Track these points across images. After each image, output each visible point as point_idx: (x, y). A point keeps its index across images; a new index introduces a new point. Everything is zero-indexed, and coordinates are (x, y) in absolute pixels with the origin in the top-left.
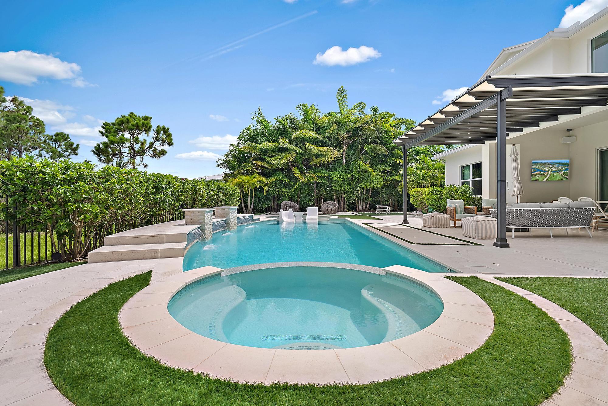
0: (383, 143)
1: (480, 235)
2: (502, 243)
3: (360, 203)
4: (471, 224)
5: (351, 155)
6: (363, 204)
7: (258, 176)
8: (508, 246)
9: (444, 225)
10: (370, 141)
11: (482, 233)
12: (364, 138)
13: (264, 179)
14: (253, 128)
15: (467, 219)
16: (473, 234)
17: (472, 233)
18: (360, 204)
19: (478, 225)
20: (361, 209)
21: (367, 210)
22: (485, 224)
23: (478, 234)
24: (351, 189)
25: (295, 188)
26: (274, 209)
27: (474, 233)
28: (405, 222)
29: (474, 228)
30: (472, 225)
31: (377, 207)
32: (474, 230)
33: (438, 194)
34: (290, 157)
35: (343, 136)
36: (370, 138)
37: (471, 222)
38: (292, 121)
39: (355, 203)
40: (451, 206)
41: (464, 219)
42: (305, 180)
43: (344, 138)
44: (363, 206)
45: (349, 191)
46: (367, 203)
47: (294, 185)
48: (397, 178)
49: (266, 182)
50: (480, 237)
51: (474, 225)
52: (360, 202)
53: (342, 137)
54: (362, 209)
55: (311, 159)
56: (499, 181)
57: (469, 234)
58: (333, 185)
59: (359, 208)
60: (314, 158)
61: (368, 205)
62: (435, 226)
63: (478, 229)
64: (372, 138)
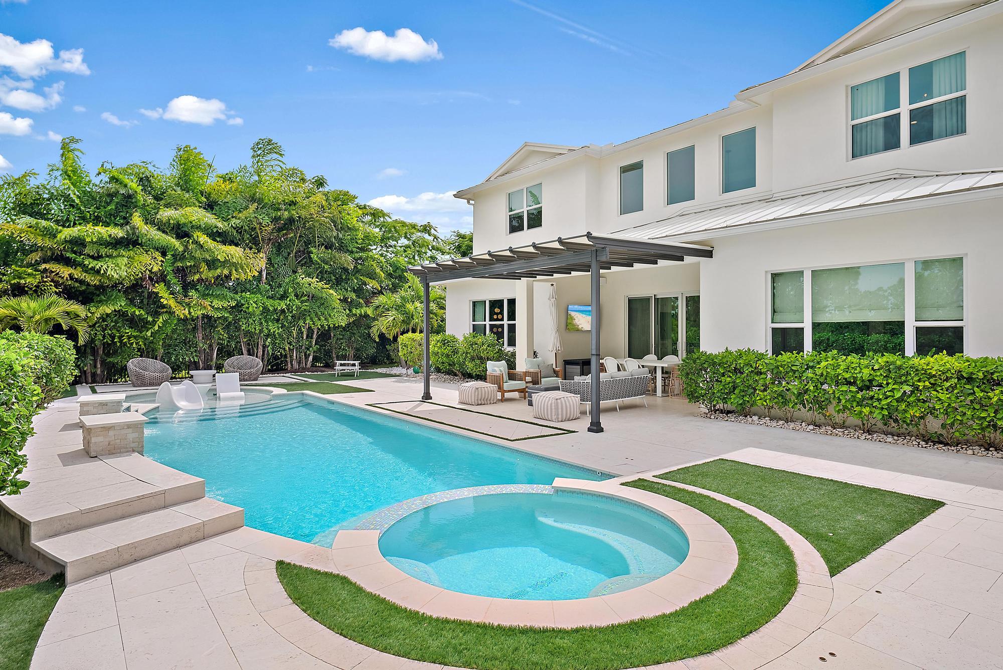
0: (342, 248)
1: (560, 416)
2: (596, 427)
3: (295, 355)
4: (550, 402)
5: (278, 265)
6: (300, 358)
7: (62, 301)
8: (601, 430)
9: (490, 400)
10: (318, 242)
11: (562, 414)
12: (305, 234)
13: (76, 308)
14: (33, 182)
15: (541, 396)
16: (551, 416)
17: (551, 414)
18: (295, 358)
19: (557, 403)
20: (296, 366)
21: (309, 369)
22: (565, 401)
23: (558, 415)
24: (281, 330)
25: (156, 328)
26: (94, 375)
27: (553, 414)
28: (427, 396)
29: (553, 407)
30: (551, 404)
31: (337, 364)
32: (554, 410)
33: (451, 346)
34: (150, 262)
35: (264, 227)
36: (318, 237)
37: (549, 400)
38: (145, 181)
39: (286, 356)
40: (495, 371)
41: (536, 396)
42: (182, 312)
43: (266, 230)
44: (300, 361)
45: (276, 332)
46: (309, 355)
47: (154, 323)
48: (370, 311)
49: (83, 315)
50: (560, 419)
51: (553, 405)
52: (295, 352)
53: (261, 229)
54: (299, 366)
55: (196, 268)
56: (594, 355)
57: (543, 416)
58: (243, 324)
59: (292, 365)
60: (204, 267)
61: (311, 358)
62: (480, 403)
63: (558, 409)
64: (322, 237)
